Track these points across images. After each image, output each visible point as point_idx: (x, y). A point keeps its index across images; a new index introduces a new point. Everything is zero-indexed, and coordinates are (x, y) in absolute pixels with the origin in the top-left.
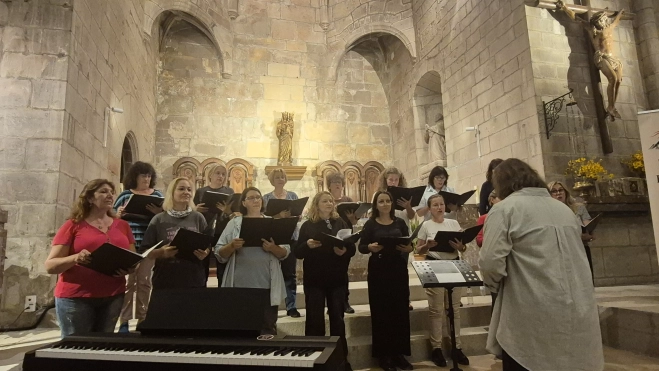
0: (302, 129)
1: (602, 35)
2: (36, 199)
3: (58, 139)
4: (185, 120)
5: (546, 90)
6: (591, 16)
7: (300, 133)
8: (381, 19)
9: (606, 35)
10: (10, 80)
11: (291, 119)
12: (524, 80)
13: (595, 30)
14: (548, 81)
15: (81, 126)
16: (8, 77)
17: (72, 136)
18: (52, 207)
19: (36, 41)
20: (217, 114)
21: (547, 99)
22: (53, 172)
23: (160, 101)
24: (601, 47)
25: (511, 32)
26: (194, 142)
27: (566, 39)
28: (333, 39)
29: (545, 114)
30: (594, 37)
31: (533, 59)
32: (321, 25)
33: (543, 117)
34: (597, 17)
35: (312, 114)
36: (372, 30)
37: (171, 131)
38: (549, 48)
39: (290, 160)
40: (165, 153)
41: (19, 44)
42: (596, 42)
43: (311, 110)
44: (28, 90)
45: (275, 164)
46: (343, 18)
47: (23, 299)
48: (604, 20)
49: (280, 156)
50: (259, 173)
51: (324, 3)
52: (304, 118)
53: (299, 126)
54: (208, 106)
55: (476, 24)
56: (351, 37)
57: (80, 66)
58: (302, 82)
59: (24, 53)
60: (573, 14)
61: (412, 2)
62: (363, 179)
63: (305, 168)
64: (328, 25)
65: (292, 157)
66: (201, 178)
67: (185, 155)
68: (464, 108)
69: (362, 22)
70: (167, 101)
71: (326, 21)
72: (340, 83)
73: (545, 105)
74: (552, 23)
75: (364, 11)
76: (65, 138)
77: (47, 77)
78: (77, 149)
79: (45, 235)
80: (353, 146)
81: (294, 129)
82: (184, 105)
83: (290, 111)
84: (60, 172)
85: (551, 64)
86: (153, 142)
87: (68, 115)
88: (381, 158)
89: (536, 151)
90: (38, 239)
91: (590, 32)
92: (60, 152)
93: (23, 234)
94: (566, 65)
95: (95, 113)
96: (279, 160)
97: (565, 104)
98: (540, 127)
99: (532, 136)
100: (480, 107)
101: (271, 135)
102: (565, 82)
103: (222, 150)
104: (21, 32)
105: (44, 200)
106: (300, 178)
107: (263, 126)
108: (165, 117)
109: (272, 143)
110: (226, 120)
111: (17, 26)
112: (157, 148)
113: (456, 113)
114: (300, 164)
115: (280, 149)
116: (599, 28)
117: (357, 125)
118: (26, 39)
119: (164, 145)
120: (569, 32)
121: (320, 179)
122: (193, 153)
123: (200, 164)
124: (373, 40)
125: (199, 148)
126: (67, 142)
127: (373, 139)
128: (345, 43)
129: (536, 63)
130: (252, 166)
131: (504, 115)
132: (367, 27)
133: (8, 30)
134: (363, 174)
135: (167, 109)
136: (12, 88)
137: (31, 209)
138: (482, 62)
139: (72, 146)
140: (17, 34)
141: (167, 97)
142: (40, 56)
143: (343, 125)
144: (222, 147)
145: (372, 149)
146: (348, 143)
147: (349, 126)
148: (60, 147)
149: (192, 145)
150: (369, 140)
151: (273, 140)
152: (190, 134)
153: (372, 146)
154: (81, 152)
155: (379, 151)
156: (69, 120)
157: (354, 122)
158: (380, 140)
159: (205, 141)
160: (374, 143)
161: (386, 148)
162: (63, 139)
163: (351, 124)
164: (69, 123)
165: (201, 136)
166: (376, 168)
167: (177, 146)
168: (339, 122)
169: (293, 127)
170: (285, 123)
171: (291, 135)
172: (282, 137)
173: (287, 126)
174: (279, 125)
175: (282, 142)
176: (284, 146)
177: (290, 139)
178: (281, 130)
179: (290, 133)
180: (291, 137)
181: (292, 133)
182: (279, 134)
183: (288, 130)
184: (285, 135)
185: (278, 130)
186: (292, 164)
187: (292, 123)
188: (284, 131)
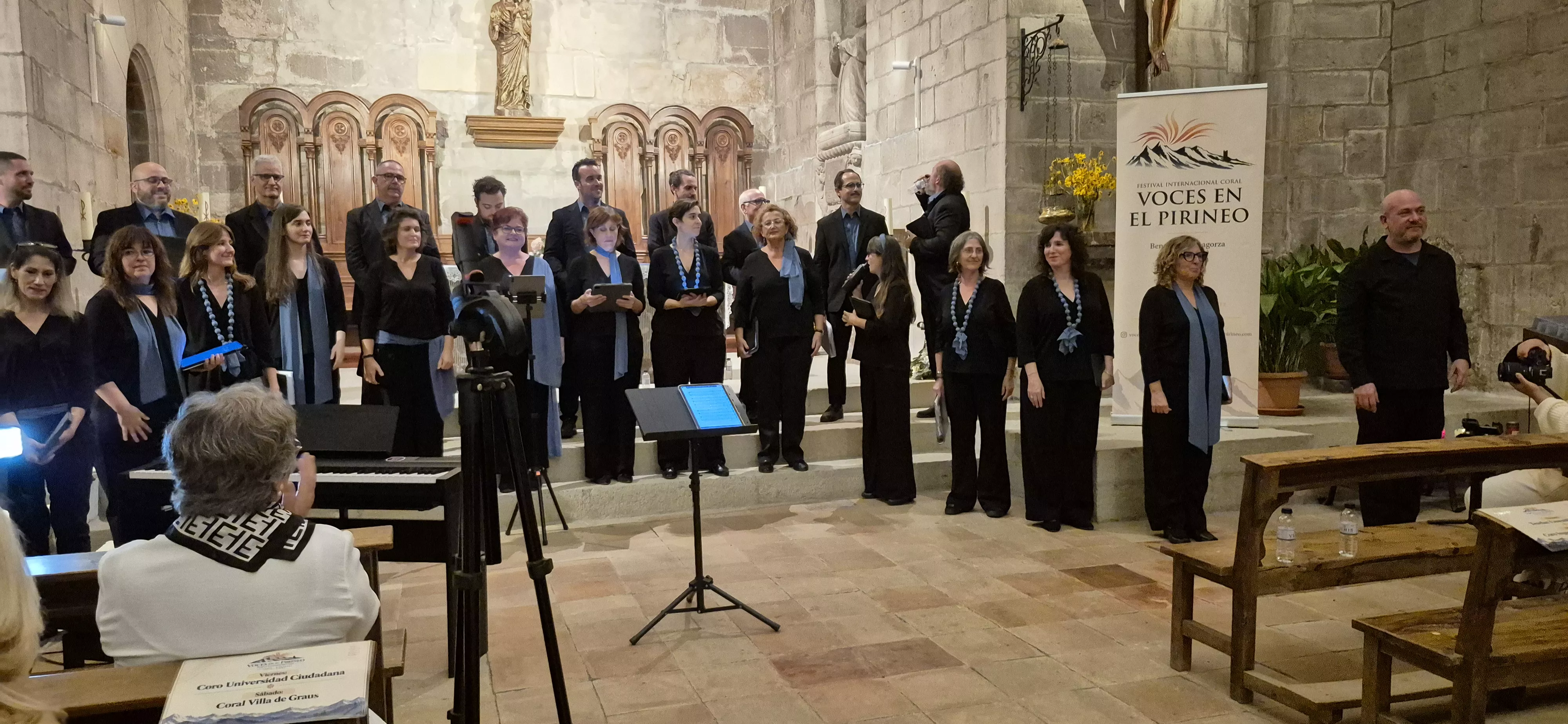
0: (554, 21)
3: (18, 115)
5: (1032, 5)
7: (548, 30)
15: (51, 75)
17: (42, 102)
26: (286, 50)
29: (1023, 58)
33: (1017, 64)
37: (226, 20)
39: (526, 102)
40: (217, 77)
45: (489, 112)
49: (499, 90)
50: (451, 130)
53: (547, 14)
62: (701, 150)
63: (561, 121)
65: (531, 91)
66: (310, 139)
67: (268, 81)
68: (900, 9)
73: (1025, 37)
76: (31, 110)
80: (679, 67)
81: (533, 22)
86: (184, 53)
87: (29, 62)
88: (745, 99)
89: (998, 135)
92: (26, 139)
95: (69, 34)
96: (498, 101)
98: (1009, 85)
99: (995, 103)
100: (925, 17)
101: (477, 34)
103: (357, 71)
106: (551, 145)
107: (455, 11)
109: (480, 56)
112: (195, 62)
113: (887, 18)
114: (549, 112)
115: (500, 74)
117: (687, 12)
119: (212, 56)
121: (599, 147)
122: (285, 78)
123: (306, 106)
125: (301, 64)
126: (35, 115)
127: (727, 51)
130: (433, 113)
131: (961, 42)
134: (701, 138)
139: (45, 122)
143: (655, 14)
144: (357, 65)
145: (724, 76)
146: (666, 60)
147: (670, 16)
148: (25, 129)
149: (281, 58)
150: (718, 53)
151: (482, 47)
152: (274, 29)
153: (725, 67)
154: (56, 127)
155: (740, 81)
156: (32, 69)
157: (681, 6)
158: (745, 53)
159: (311, 46)
160: (730, 61)
161: (759, 74)
162: (28, 114)
163: (674, 10)
164: (32, 74)
165: (301, 34)
166: (732, 123)
167: (244, 60)
168: (645, 5)
169: (528, 18)
170: (508, 8)
171: (526, 38)
172: (503, 43)
173: (515, 16)
174: (493, 15)
175: (505, 57)
176: (509, 67)
177: (523, 47)
178: (501, 25)
179: (522, 34)
180: (525, 43)
181: (529, 35)
182: (496, 36)
183: (518, 25)
184: (512, 39)
185: (494, 28)
186: (530, 110)
187: (527, 10)
188: (507, 28)
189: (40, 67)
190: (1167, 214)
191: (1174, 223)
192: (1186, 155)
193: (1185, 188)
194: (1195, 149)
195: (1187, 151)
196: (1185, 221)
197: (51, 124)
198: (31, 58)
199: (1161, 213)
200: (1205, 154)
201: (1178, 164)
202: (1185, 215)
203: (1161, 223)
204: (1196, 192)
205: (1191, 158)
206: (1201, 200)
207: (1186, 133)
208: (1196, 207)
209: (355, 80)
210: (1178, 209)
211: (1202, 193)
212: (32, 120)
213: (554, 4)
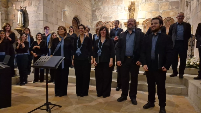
0: (140, 7)
3: (42, 20)
4: (100, 9)
7: (138, 9)
15: (51, 16)
17: (47, 19)
20: (110, 5)
23: (93, 3)
26: (103, 16)
37: (96, 13)
40: (95, 20)
52: (140, 2)
53: (138, 6)
54: (107, 3)
63: (139, 22)
65: (134, 18)
67: (100, 20)
70: (95, 3)
78: (50, 23)
80: (161, 11)
81: (135, 7)
82: (100, 4)
86: (91, 17)
92: (43, 24)
95: (57, 12)
101: (127, 11)
103: (111, 18)
107: (124, 8)
108: (95, 9)
110: (112, 7)
112: (92, 19)
117: (163, 2)
119: (94, 18)
122: (102, 20)
123: (104, 23)
125: (104, 18)
126: (45, 21)
127: (171, 8)
135: (95, 6)
139: (48, 22)
141: (95, 2)
143: (157, 3)
144: (111, 17)
145: (170, 12)
146: (158, 10)
147: (160, 3)
149: (102, 17)
150: (169, 8)
152: (101, 13)
153: (170, 11)
155: (173, 13)
157: (162, 1)
158: (174, 8)
159: (106, 15)
160: (171, 9)
161: (177, 11)
163: (161, 2)
165: (105, 14)
166: (171, 20)
167: (98, 18)
168: (155, 2)
174: (129, 7)
176: (131, 15)
180: (134, 11)
183: (133, 8)
184: (132, 10)
189: (48, 15)
198: (45, 14)
209: (111, 19)
213: (140, 4)
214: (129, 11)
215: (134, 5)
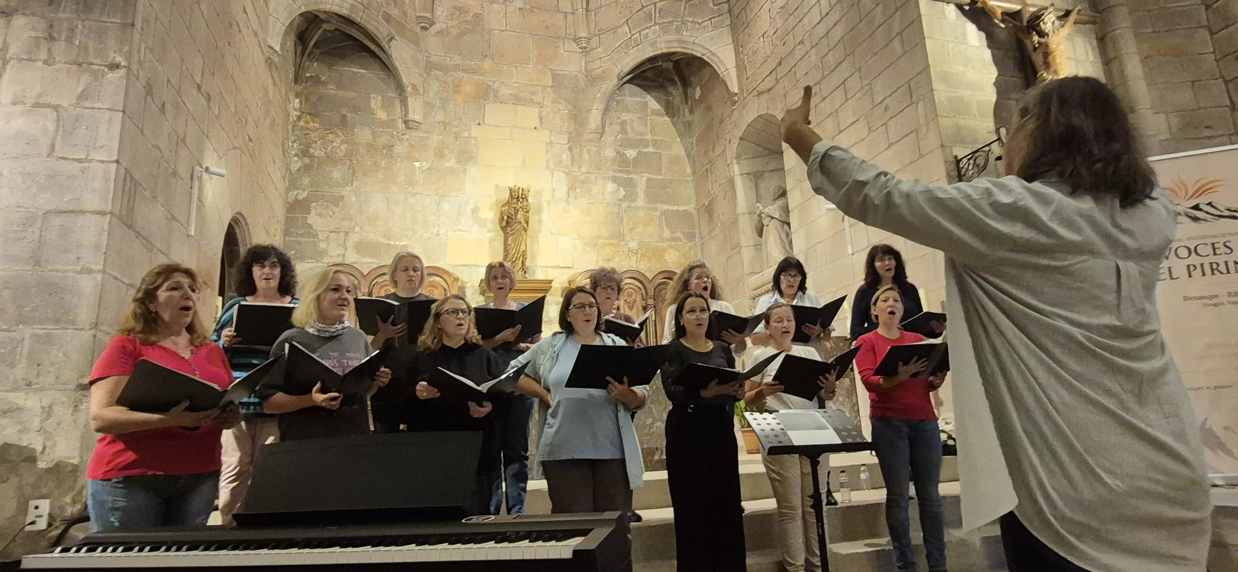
0: (545, 215)
1: (1047, 45)
2: (57, 321)
3: (102, 213)
4: (337, 200)
5: (959, 138)
6: (1026, 17)
7: (540, 222)
8: (678, 30)
9: (1053, 46)
10: (18, 108)
11: (525, 198)
12: (922, 121)
13: (1036, 38)
14: (962, 122)
15: (147, 193)
16: (14, 104)
17: (130, 210)
18: (87, 335)
19: (69, 40)
20: (395, 190)
21: (961, 152)
22: (91, 271)
23: (294, 167)
24: (1047, 65)
25: (896, 44)
27: (987, 54)
28: (597, 64)
30: (1035, 49)
31: (935, 85)
32: (576, 40)
34: (1037, 18)
35: (562, 191)
36: (662, 48)
37: (312, 219)
38: (961, 69)
39: (524, 270)
41: (37, 47)
42: (1038, 59)
43: (560, 183)
44: (51, 126)
46: (614, 30)
47: (23, 509)
48: (1049, 22)
50: (469, 292)
51: (580, 5)
52: (546, 196)
53: (539, 210)
54: (380, 175)
55: (838, 32)
56: (627, 60)
57: (149, 89)
58: (545, 135)
59: (46, 62)
60: (999, 12)
61: (728, 1)
62: (650, 302)
63: (550, 282)
64: (589, 40)
65: (527, 262)
69: (646, 36)
70: (307, 167)
71: (584, 34)
72: (608, 138)
73: (958, 161)
74: (964, 28)
75: (649, 17)
76: (117, 212)
77: (88, 104)
78: (139, 235)
79: (72, 387)
80: (633, 245)
81: (530, 214)
83: (522, 184)
84: (104, 272)
85: (965, 93)
87: (123, 171)
90: (58, 395)
91: (1027, 42)
92: (105, 235)
93: (29, 384)
94: (991, 96)
95: (175, 174)
97: (992, 158)
101: (490, 226)
102: (990, 124)
104: (42, 25)
105: (73, 322)
107: (475, 210)
108: (302, 195)
109: (491, 240)
110: (411, 200)
111: (33, 14)
114: (540, 275)
115: (506, 250)
116: (1042, 34)
117: (639, 209)
118: (52, 38)
120: (992, 41)
122: (351, 257)
123: (365, 277)
124: (665, 65)
125: (364, 247)
126: (121, 219)
127: (667, 233)
128: (617, 71)
129: (941, 91)
130: (456, 280)
132: (653, 44)
133: (19, 21)
134: (650, 293)
136: (19, 123)
137: (48, 339)
138: (849, 95)
139: (130, 226)
140: (33, 29)
141: (306, 160)
142: (75, 67)
143: (615, 209)
145: (665, 250)
146: (623, 240)
147: (626, 211)
148: (106, 227)
149: (350, 244)
150: (660, 235)
151: (493, 234)
152: (346, 224)
153: (665, 245)
154: (146, 239)
156: (125, 180)
157: (633, 204)
159: (373, 236)
160: (668, 240)
161: (690, 248)
162: (111, 213)
164: (124, 185)
165: (366, 227)
168: (608, 204)
169: (528, 212)
170: (514, 206)
171: (525, 225)
172: (509, 229)
173: (518, 210)
174: (503, 209)
175: (510, 238)
176: (513, 245)
177: (523, 232)
178: (508, 217)
179: (523, 222)
180: (524, 228)
181: (527, 223)
182: (504, 224)
183: (520, 216)
184: (515, 225)
185: (503, 218)
186: (527, 275)
187: (527, 206)
188: (512, 219)
189: (135, 183)
190: (1195, 267)
191: (1204, 275)
192: (1201, 210)
193: (1210, 241)
194: (1210, 204)
195: (1201, 206)
196: (1216, 272)
197: (138, 233)
198: (126, 169)
199: (1188, 266)
200: (1222, 209)
201: (1196, 219)
202: (1215, 266)
203: (1190, 276)
204: (1222, 243)
205: (1207, 213)
206: (1229, 251)
207: (1197, 191)
208: (1224, 258)
210: (1206, 261)
211: (1227, 244)
212: (115, 220)
213: (545, 204)
214: (503, 229)
215: (525, 203)
